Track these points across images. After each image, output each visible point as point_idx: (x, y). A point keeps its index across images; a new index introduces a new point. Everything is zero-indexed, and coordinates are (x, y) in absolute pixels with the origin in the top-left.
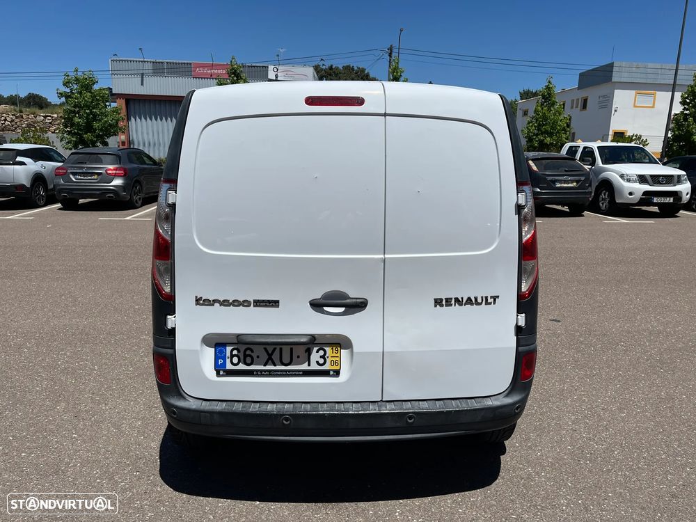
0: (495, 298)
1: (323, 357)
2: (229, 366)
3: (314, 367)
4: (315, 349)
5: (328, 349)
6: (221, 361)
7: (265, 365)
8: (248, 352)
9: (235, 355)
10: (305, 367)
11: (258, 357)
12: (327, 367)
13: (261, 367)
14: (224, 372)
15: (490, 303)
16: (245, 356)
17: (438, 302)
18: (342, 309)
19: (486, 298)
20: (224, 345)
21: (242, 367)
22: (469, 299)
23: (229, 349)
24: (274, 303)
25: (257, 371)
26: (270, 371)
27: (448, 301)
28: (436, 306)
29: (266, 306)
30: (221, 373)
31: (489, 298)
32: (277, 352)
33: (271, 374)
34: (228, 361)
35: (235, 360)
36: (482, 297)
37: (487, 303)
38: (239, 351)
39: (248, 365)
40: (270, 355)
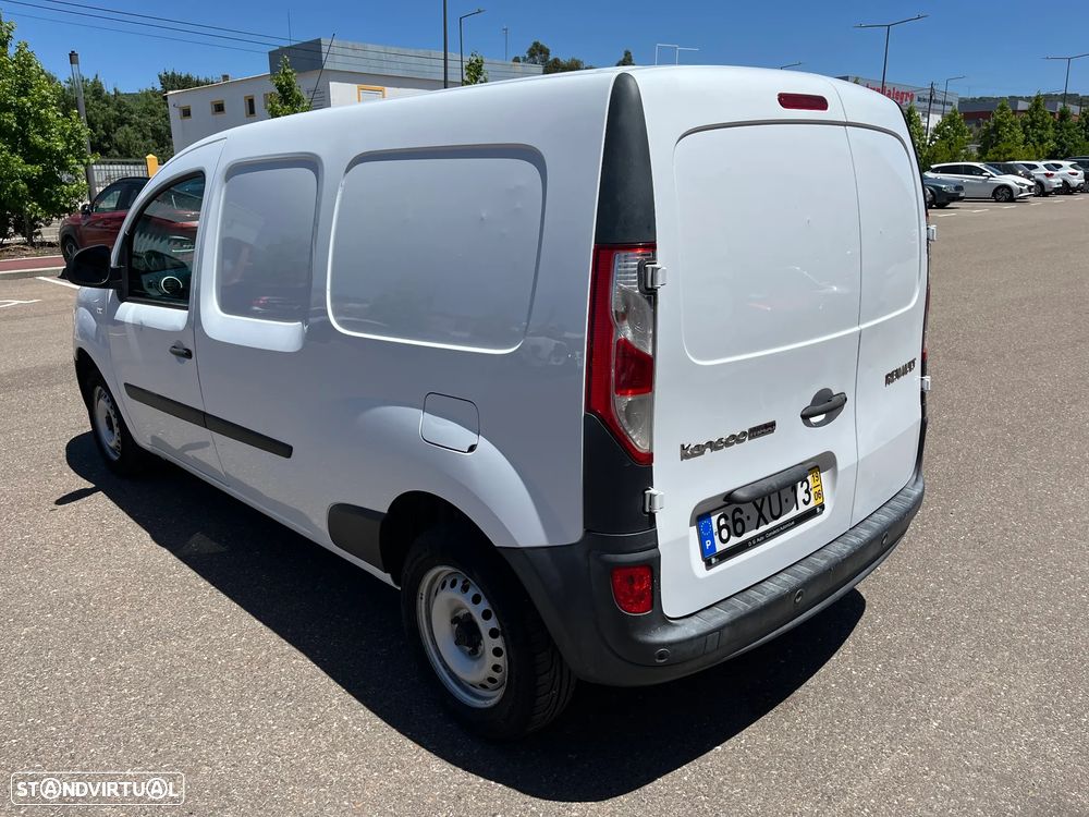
1: (807, 491)
2: (720, 547)
3: (803, 508)
4: (799, 482)
5: (811, 478)
6: (708, 543)
7: (757, 528)
8: (738, 515)
9: (724, 526)
10: (794, 513)
11: (748, 518)
12: (812, 503)
13: (754, 533)
14: (716, 557)
16: (735, 522)
18: (822, 417)
20: (707, 515)
21: (734, 541)
23: (714, 519)
24: (769, 427)
25: (751, 539)
26: (763, 534)
29: (763, 434)
30: (713, 560)
31: (911, 364)
32: (766, 498)
33: (765, 537)
34: (716, 538)
35: (725, 533)
38: (726, 519)
39: (739, 535)
40: (760, 510)
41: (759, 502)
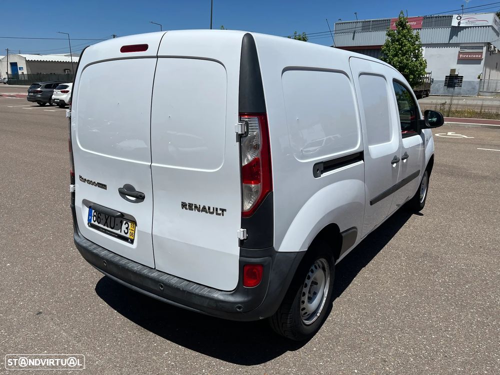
0: (223, 210)
1: (127, 228)
2: (92, 222)
3: (123, 234)
4: (125, 222)
5: (130, 224)
6: (90, 218)
7: (104, 226)
8: (99, 216)
9: (95, 216)
10: (118, 232)
11: (103, 219)
12: (128, 236)
14: (91, 224)
15: (220, 214)
17: (184, 205)
18: (134, 199)
19: (217, 209)
20: (91, 208)
21: (96, 223)
22: (204, 208)
23: (93, 211)
24: (103, 186)
25: (101, 228)
27: (190, 205)
28: (183, 208)
29: (101, 187)
31: (219, 210)
32: (109, 217)
33: (105, 231)
34: (93, 218)
36: (214, 208)
37: (217, 214)
38: (96, 214)
39: (99, 223)
40: (107, 220)
41: (107, 216)
